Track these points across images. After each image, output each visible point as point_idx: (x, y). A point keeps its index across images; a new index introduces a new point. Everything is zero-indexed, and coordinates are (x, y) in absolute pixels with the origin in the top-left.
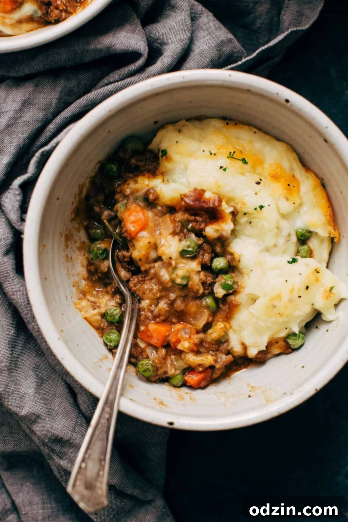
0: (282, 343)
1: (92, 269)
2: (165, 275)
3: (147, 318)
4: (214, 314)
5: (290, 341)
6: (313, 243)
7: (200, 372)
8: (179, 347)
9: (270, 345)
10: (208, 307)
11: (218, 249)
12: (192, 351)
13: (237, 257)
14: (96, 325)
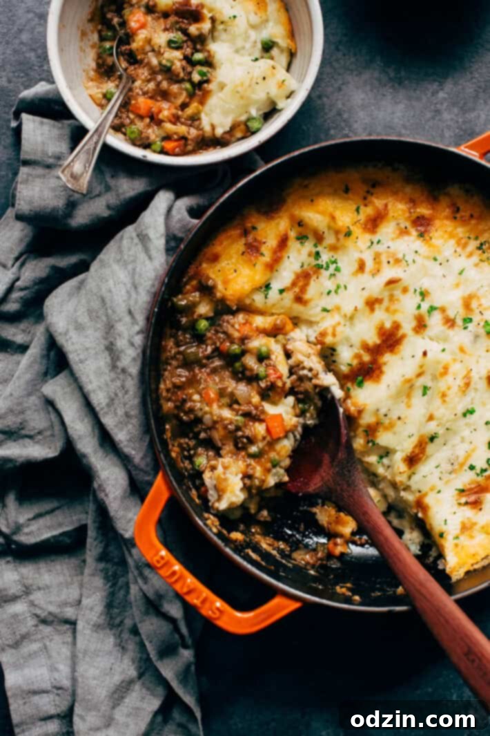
0: (243, 127)
1: (100, 61)
2: (154, 61)
3: (138, 94)
4: (191, 96)
5: (250, 124)
6: (275, 52)
7: (176, 140)
8: (161, 116)
9: (233, 128)
10: (186, 90)
11: (198, 47)
12: (170, 122)
13: (212, 53)
14: (98, 102)
